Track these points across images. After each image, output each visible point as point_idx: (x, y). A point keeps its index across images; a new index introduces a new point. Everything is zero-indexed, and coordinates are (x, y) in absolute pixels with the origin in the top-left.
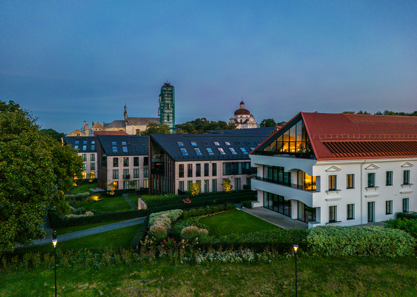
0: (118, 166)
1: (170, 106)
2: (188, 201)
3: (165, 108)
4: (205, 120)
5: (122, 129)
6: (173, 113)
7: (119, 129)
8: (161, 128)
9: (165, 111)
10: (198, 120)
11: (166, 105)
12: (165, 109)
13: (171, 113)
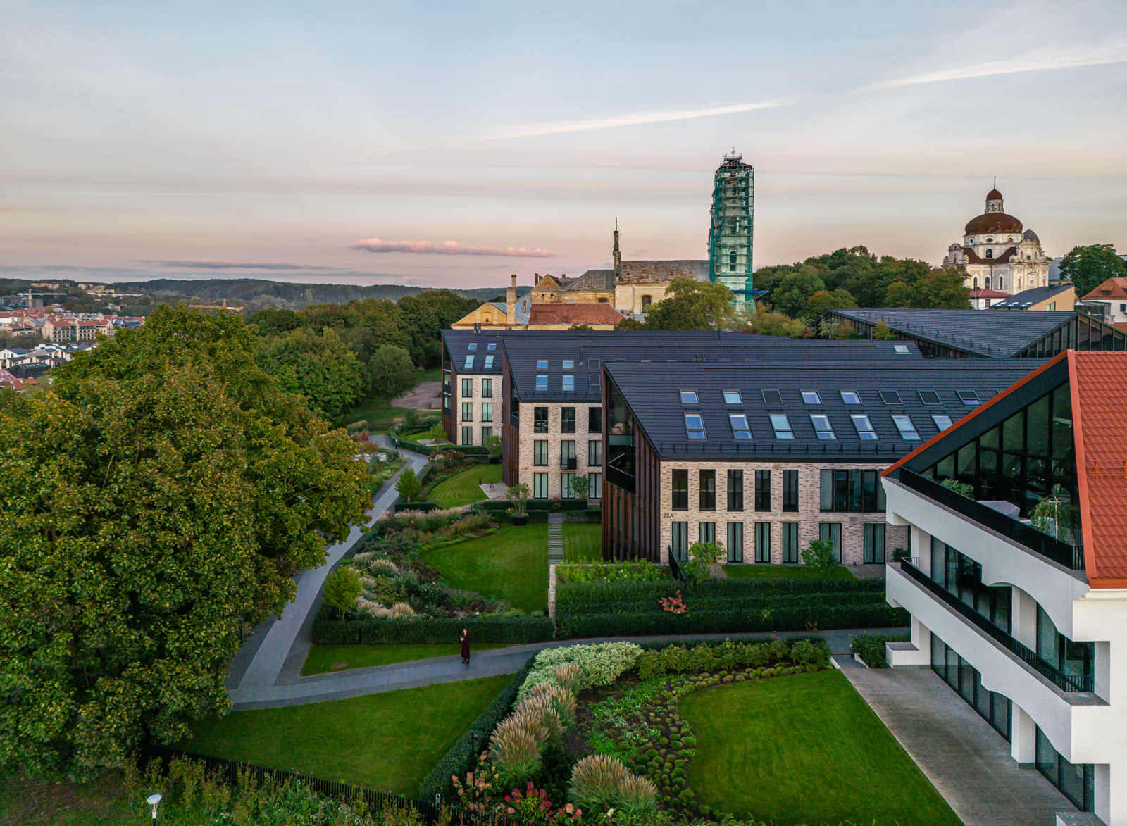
0: (546, 430)
1: (740, 226)
2: (678, 607)
3: (723, 233)
4: (864, 254)
5: (605, 294)
6: (749, 246)
7: (599, 296)
8: (703, 296)
9: (724, 241)
10: (841, 254)
11: (729, 223)
12: (725, 236)
13: (742, 246)
